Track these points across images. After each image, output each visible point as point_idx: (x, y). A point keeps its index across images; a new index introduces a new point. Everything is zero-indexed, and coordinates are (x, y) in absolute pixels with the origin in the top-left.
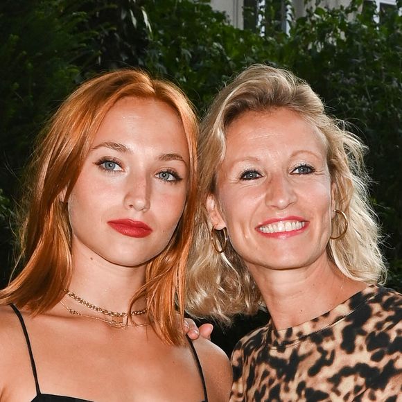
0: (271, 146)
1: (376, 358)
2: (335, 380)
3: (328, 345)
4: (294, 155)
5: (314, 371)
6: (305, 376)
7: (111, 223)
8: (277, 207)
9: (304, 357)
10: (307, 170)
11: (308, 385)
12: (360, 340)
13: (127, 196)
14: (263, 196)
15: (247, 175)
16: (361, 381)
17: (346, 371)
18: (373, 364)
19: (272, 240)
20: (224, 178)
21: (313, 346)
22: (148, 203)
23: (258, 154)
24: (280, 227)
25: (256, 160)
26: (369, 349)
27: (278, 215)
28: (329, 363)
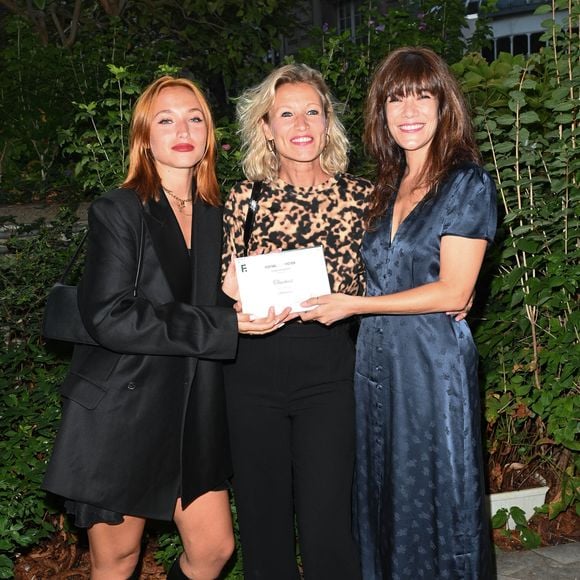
0: (297, 101)
1: (360, 204)
2: (341, 213)
3: (333, 197)
4: (308, 105)
5: (329, 209)
6: (325, 212)
7: (173, 148)
8: (299, 130)
9: (321, 202)
10: (314, 112)
11: (329, 216)
12: (348, 195)
13: (178, 133)
14: (293, 125)
15: (286, 114)
16: (355, 215)
17: (346, 210)
18: (358, 207)
19: (297, 146)
20: (274, 116)
21: (325, 197)
22: (189, 134)
23: (291, 104)
24: (301, 140)
25: (290, 107)
26: (355, 200)
27: (300, 134)
28: (336, 205)
